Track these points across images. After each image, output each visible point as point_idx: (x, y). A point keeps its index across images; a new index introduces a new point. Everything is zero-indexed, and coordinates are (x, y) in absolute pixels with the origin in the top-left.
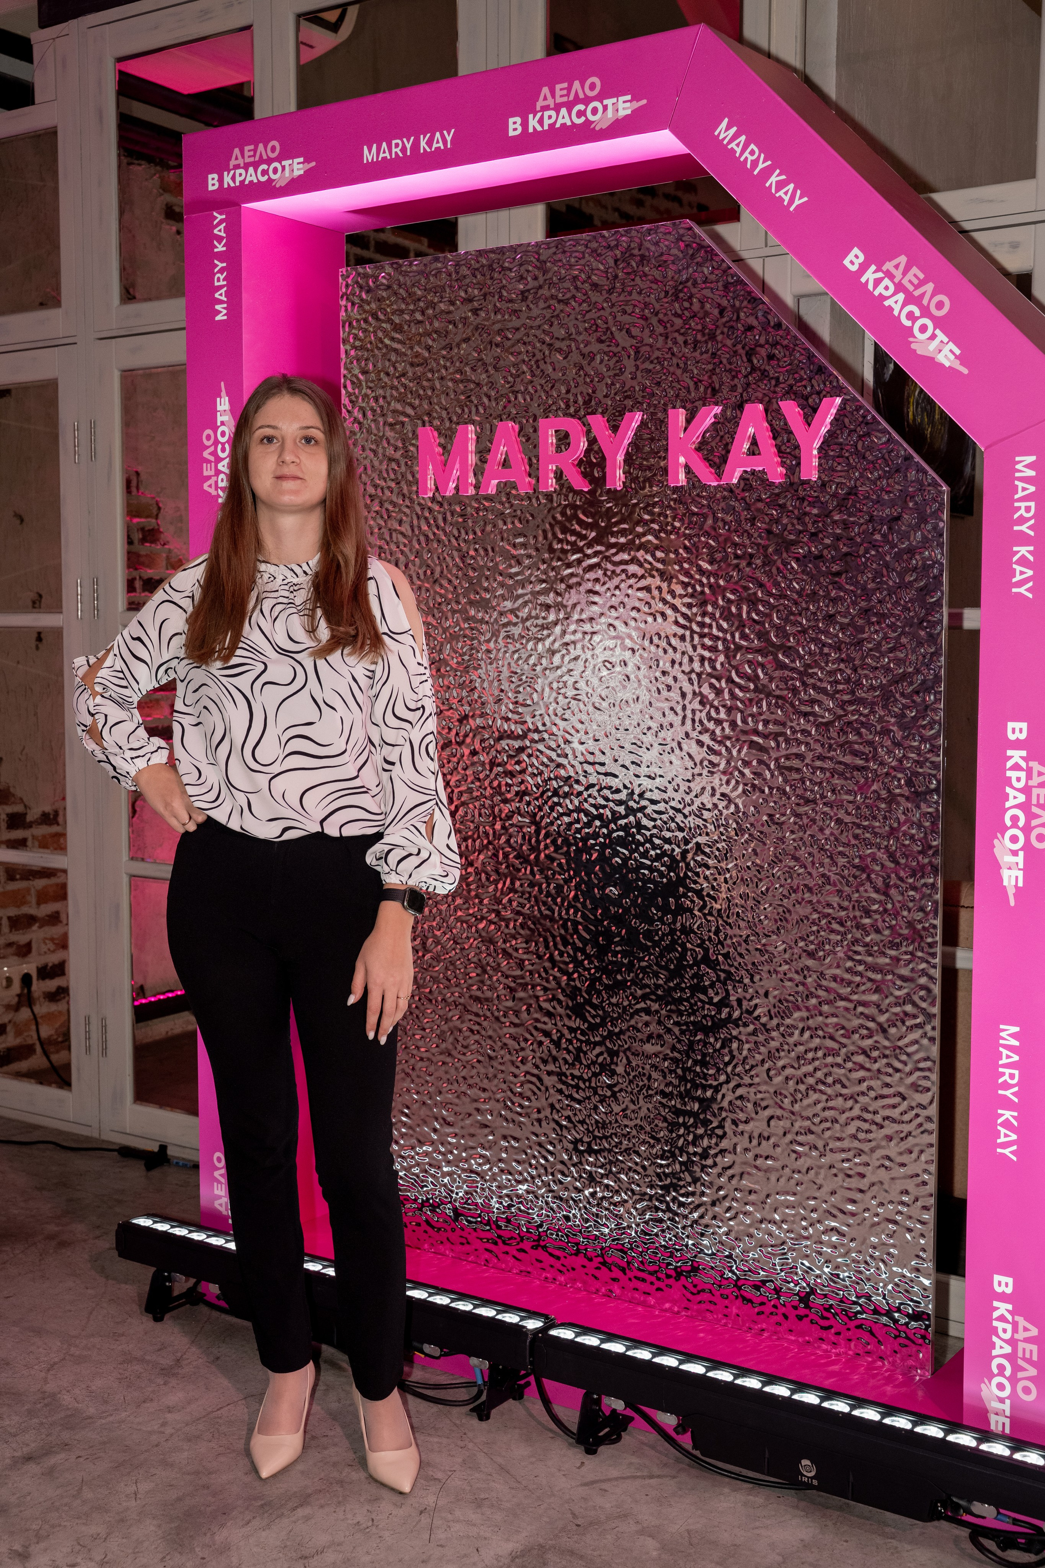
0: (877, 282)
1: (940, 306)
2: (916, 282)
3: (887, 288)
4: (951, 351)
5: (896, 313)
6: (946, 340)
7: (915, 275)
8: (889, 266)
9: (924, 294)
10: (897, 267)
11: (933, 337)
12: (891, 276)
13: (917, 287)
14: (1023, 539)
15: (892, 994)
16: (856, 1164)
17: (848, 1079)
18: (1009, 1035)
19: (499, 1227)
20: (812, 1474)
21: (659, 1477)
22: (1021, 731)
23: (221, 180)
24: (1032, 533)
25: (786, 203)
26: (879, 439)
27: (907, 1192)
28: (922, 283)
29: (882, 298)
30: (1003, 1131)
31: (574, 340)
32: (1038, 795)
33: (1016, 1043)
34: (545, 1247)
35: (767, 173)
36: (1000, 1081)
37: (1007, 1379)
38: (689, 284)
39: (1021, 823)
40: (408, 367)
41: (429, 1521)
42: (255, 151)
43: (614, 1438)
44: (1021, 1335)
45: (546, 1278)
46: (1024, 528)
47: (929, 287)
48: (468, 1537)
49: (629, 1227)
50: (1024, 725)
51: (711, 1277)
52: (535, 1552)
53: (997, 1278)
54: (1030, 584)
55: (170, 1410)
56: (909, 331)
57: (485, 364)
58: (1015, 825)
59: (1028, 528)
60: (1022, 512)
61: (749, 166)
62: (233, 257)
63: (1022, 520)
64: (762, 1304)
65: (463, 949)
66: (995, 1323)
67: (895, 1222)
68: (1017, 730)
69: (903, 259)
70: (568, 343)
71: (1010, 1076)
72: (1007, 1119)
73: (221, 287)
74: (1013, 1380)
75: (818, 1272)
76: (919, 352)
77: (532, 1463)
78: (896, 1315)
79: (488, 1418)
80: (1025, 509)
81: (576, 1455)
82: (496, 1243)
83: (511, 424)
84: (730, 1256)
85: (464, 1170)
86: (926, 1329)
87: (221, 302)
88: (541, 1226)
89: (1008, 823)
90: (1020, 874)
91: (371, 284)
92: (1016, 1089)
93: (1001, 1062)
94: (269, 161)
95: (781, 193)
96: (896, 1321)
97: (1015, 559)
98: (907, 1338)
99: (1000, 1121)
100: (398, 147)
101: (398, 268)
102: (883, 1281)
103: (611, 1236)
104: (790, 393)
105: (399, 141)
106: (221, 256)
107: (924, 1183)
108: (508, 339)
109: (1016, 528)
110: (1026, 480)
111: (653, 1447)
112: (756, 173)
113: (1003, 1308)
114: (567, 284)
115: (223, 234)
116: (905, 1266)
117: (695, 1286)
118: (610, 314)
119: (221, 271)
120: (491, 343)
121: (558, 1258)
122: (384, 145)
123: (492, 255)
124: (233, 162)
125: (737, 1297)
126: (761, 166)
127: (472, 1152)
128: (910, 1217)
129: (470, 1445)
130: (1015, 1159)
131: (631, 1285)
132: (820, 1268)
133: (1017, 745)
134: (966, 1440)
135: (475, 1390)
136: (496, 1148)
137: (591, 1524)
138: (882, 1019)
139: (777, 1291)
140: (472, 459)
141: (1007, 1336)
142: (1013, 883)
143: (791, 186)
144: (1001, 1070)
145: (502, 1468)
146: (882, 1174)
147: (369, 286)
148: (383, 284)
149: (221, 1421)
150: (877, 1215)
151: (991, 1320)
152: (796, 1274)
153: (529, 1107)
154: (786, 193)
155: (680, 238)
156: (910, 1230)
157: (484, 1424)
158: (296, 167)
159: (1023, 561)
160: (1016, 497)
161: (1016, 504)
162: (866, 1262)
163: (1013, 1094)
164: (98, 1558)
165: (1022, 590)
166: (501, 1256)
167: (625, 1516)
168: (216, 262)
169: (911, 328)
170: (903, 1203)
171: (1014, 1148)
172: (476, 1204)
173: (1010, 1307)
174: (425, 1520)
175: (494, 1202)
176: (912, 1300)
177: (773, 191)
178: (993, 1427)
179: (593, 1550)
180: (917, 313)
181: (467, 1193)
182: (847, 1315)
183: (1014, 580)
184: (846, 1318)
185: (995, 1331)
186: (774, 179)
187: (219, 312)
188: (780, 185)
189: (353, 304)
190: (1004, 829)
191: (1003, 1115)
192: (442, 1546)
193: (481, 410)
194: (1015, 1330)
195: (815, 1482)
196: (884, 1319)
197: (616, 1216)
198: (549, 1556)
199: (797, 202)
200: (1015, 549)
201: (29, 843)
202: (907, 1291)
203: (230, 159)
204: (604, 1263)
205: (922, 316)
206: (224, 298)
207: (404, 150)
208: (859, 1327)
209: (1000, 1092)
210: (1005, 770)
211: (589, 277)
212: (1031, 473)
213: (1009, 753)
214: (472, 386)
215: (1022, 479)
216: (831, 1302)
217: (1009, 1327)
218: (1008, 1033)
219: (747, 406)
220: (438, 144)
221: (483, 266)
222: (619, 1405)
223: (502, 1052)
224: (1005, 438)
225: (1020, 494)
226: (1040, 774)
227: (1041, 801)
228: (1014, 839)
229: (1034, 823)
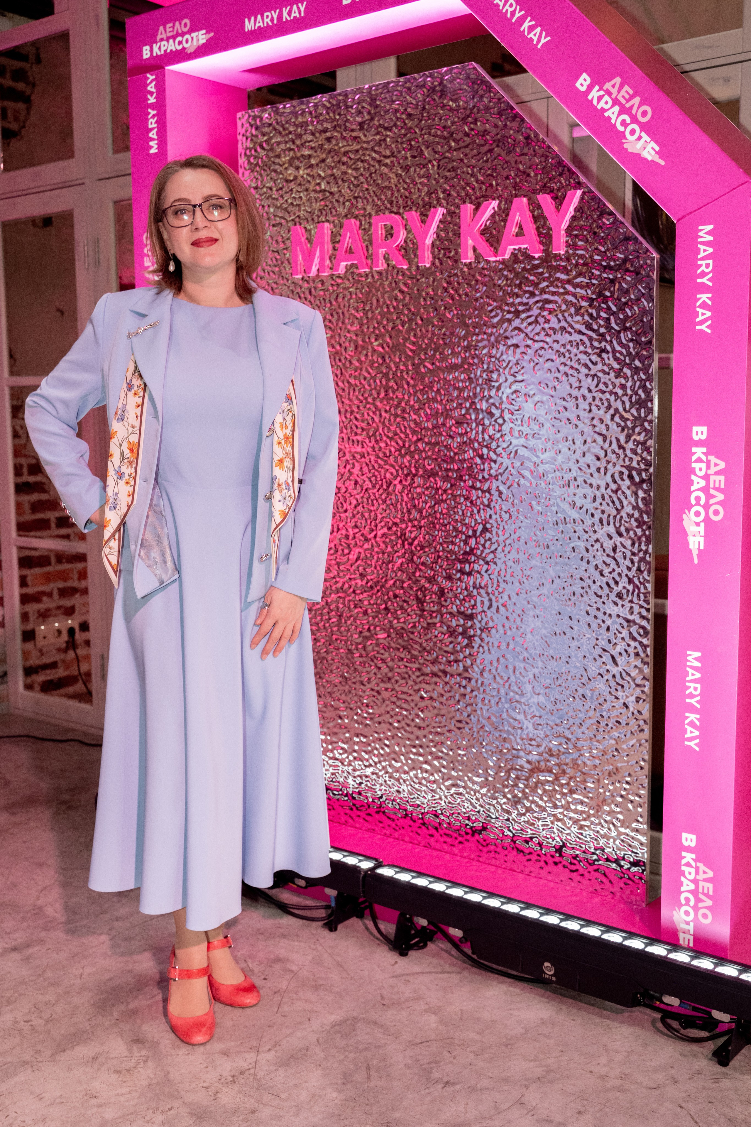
0: (600, 98)
1: (644, 114)
2: (627, 97)
3: (606, 103)
4: (653, 148)
5: (613, 121)
6: (649, 140)
7: (627, 92)
8: (608, 86)
9: (633, 106)
10: (613, 86)
11: (640, 138)
12: (609, 93)
13: (628, 101)
14: (704, 288)
18: (695, 659)
19: (354, 798)
20: (552, 973)
21: (448, 972)
22: (702, 433)
23: (151, 51)
24: (710, 284)
25: (535, 42)
26: (608, 220)
28: (632, 97)
29: (603, 110)
30: (689, 729)
31: (395, 157)
32: (715, 481)
33: (698, 664)
34: (384, 812)
35: (521, 20)
36: (687, 692)
37: (692, 908)
38: (475, 110)
39: (702, 502)
40: (285, 184)
41: (280, 999)
42: (173, 27)
43: (421, 945)
44: (701, 877)
45: (385, 834)
46: (704, 280)
47: (637, 100)
48: (305, 1010)
49: (440, 799)
50: (704, 429)
51: (495, 834)
52: (349, 1022)
53: (685, 835)
54: (709, 322)
55: (118, 919)
56: (623, 134)
57: (335, 178)
58: (698, 504)
59: (708, 280)
60: (703, 268)
61: (509, 16)
62: (160, 107)
63: (703, 274)
64: (530, 853)
65: (327, 603)
66: (683, 868)
67: (621, 796)
68: (699, 432)
69: (618, 80)
70: (392, 159)
71: (694, 689)
72: (692, 721)
73: (153, 129)
74: (696, 909)
75: (568, 831)
76: (629, 150)
77: (361, 961)
78: (622, 863)
79: (336, 930)
80: (706, 266)
81: (392, 957)
82: (351, 809)
83: (353, 221)
84: (508, 820)
85: (330, 758)
86: (643, 872)
87: (153, 139)
88: (381, 797)
89: (693, 502)
90: (702, 540)
91: (258, 123)
92: (698, 698)
93: (688, 679)
94: (183, 34)
95: (531, 35)
96: (621, 867)
97: (698, 304)
98: (629, 879)
99: (687, 721)
100: (269, 18)
101: (277, 112)
102: (612, 837)
103: (428, 805)
104: (545, 189)
105: (268, 13)
106: (153, 106)
107: (642, 768)
108: (351, 159)
109: (699, 280)
110: (706, 243)
111: (448, 952)
112: (514, 21)
113: (689, 857)
114: (390, 115)
115: (154, 90)
116: (628, 827)
117: (485, 841)
118: (421, 135)
119: (153, 117)
120: (339, 162)
121: (393, 820)
122: (259, 17)
123: (340, 98)
124: (159, 37)
125: (513, 848)
126: (517, 15)
127: (335, 745)
128: (632, 792)
129: (320, 948)
130: (697, 749)
131: (442, 840)
132: (569, 828)
133: (700, 443)
134: (659, 950)
135: (330, 911)
136: (351, 743)
137: (393, 1004)
139: (540, 844)
140: (328, 247)
141: (692, 877)
142: (697, 546)
143: (539, 29)
144: (688, 684)
145: (339, 965)
147: (257, 125)
148: (267, 123)
149: (150, 928)
151: (680, 865)
152: (554, 833)
153: (372, 714)
154: (535, 35)
155: (468, 77)
156: (632, 802)
157: (333, 934)
158: (201, 37)
159: (704, 306)
160: (699, 257)
161: (699, 262)
162: (601, 825)
163: (697, 702)
164: (45, 1017)
165: (703, 327)
166: (355, 818)
167: (419, 999)
168: (150, 110)
169: (624, 132)
170: (627, 783)
171: (697, 741)
172: (339, 782)
173: (694, 856)
174: (277, 998)
175: (350, 781)
176: (633, 852)
177: (526, 33)
178: (681, 942)
179: (391, 1022)
180: (628, 120)
181: (333, 774)
182: (588, 862)
183: (697, 320)
184: (586, 864)
185: (683, 873)
186: (526, 25)
187: (152, 147)
188: (531, 29)
189: (247, 139)
190: (690, 507)
191: (688, 717)
192: (284, 1016)
193: (333, 211)
194: (697, 872)
195: (554, 979)
196: (614, 866)
197: (432, 790)
198: (359, 1025)
199: (543, 41)
200: (698, 296)
201: (72, 536)
202: (630, 846)
203: (157, 35)
204: (424, 824)
205: (632, 122)
206: (155, 137)
207: (272, 20)
208: (596, 870)
209: (687, 700)
210: (690, 463)
211: (406, 110)
212: (710, 238)
213: (694, 449)
214: (328, 194)
215: (703, 243)
216: (577, 852)
217: (693, 871)
218: (693, 657)
219: (515, 200)
220: (295, 14)
221: (333, 105)
222: (423, 922)
223: (354, 675)
224: (691, 213)
225: (702, 254)
226: (716, 465)
227: (717, 485)
228: (697, 514)
229: (712, 501)
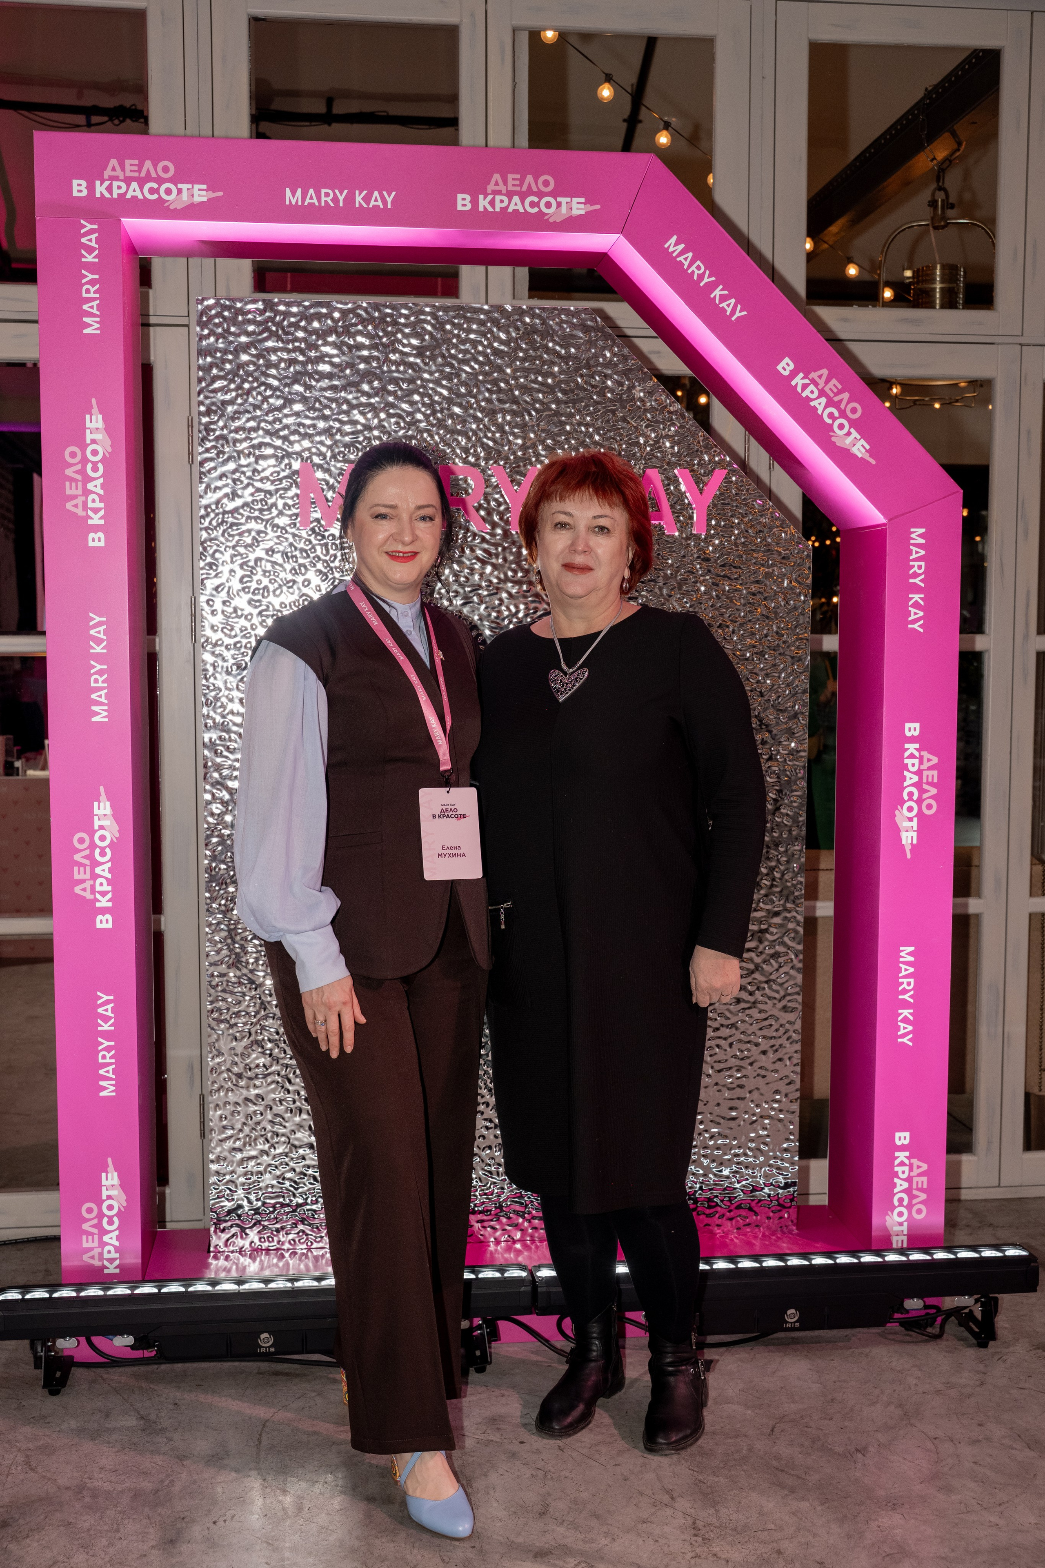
0: (804, 386)
1: (854, 411)
2: (835, 390)
3: (812, 392)
6: (858, 437)
7: (834, 385)
8: (814, 375)
9: (841, 401)
10: (820, 377)
12: (816, 383)
13: (836, 395)
15: (767, 940)
16: (738, 1078)
17: (731, 1012)
18: (907, 954)
20: (796, 1319)
22: (915, 729)
24: (922, 585)
25: (726, 313)
27: (777, 1092)
28: (840, 392)
29: (809, 399)
31: (474, 397)
32: (928, 776)
37: (906, 1207)
39: (915, 797)
42: (140, 166)
44: (915, 1172)
47: (846, 396)
50: (917, 725)
53: (898, 1135)
58: (910, 799)
59: (920, 581)
60: (916, 569)
67: (769, 1117)
68: (912, 729)
69: (825, 372)
71: (907, 984)
74: (909, 1207)
76: (838, 444)
89: (906, 797)
90: (915, 835)
91: (239, 317)
94: (160, 181)
96: (767, 1195)
97: (910, 603)
98: (779, 1205)
102: (757, 1165)
107: (792, 1082)
108: (402, 389)
109: (911, 581)
116: (775, 1150)
118: (514, 378)
120: (382, 389)
124: (108, 173)
128: (781, 1111)
130: (911, 1044)
133: (912, 740)
138: (758, 960)
141: (905, 1175)
142: (910, 841)
146: (760, 1082)
147: (235, 319)
148: (254, 320)
150: (754, 1115)
151: (893, 1167)
156: (781, 1120)
158: (197, 193)
161: (911, 563)
162: (745, 1155)
165: (916, 626)
169: (832, 425)
170: (777, 1101)
173: (907, 1154)
176: (781, 1175)
178: (894, 1246)
180: (836, 414)
182: (730, 1200)
185: (896, 1174)
189: (218, 334)
190: (902, 802)
194: (911, 1169)
195: (798, 1324)
196: (760, 1195)
205: (840, 417)
208: (739, 1207)
213: (907, 746)
216: (716, 1193)
217: (907, 1169)
218: (906, 953)
224: (903, 514)
225: (914, 556)
226: (929, 760)
227: (930, 780)
228: (910, 809)
229: (925, 796)
